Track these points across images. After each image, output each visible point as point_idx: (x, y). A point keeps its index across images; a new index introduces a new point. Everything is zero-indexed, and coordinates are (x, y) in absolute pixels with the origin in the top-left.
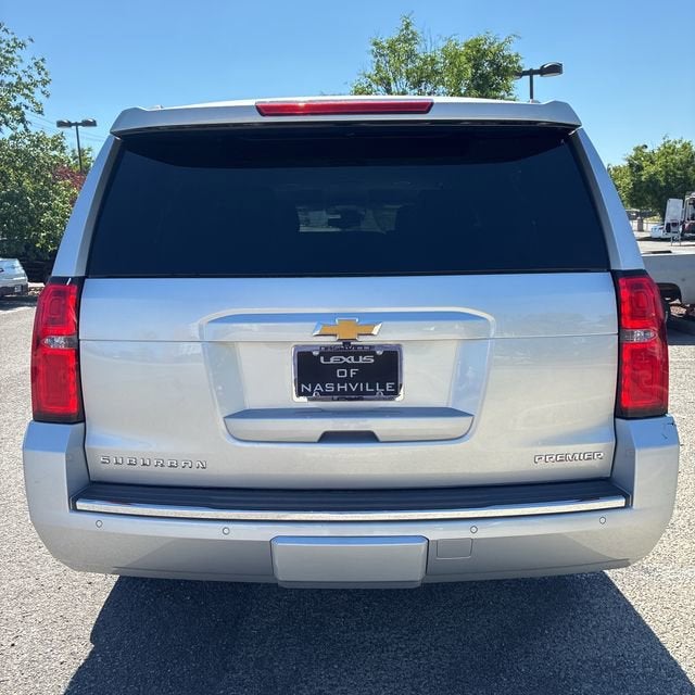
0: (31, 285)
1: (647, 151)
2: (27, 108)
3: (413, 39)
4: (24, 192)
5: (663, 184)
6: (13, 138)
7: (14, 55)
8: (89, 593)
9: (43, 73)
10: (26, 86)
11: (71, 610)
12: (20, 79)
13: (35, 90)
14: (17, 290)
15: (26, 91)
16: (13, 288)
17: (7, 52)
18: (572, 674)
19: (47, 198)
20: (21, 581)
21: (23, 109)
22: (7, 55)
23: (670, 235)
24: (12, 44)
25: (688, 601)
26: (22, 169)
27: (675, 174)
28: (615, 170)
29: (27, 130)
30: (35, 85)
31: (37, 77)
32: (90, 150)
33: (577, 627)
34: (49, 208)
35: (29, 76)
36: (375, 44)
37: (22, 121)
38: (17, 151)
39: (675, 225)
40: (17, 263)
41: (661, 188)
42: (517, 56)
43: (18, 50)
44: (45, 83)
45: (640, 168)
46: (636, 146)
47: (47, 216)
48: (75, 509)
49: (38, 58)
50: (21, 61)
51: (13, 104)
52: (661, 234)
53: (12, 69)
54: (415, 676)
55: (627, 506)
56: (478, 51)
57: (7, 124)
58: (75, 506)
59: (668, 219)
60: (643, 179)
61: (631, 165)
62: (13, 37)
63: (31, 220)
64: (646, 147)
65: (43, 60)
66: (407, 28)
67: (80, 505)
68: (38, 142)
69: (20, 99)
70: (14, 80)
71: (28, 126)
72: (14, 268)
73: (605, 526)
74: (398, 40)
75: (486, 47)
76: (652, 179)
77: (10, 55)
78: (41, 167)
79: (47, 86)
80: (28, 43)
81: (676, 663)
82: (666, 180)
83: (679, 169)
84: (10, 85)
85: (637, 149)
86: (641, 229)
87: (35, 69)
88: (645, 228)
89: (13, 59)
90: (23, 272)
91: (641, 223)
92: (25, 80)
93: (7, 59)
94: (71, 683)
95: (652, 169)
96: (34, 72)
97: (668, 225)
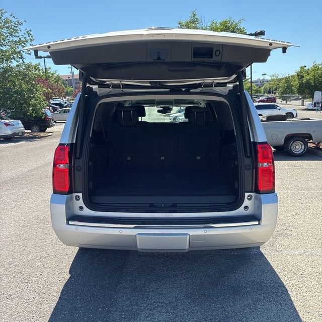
0: (26, 131)
1: (306, 68)
2: (23, 52)
3: (197, 21)
4: (22, 90)
5: (313, 84)
6: (18, 66)
7: (18, 28)
8: (67, 258)
9: (30, 36)
10: (23, 42)
11: (61, 263)
12: (20, 39)
13: (27, 43)
14: (20, 134)
15: (23, 44)
16: (18, 133)
17: (14, 26)
18: (244, 285)
19: (32, 92)
20: (40, 253)
21: (22, 52)
22: (14, 28)
23: (316, 108)
24: (16, 23)
25: (291, 262)
26: (21, 80)
27: (319, 79)
28: (292, 77)
29: (23, 62)
30: (27, 42)
31: (28, 38)
32: (50, 68)
33: (248, 270)
34: (34, 97)
35: (25, 38)
36: (180, 24)
37: (21, 58)
38: (19, 72)
39: (318, 103)
40: (20, 122)
41: (312, 86)
42: (244, 28)
43: (19, 26)
44: (31, 40)
45: (302, 77)
46: (301, 66)
47: (33, 101)
48: (68, 224)
49: (28, 29)
50: (21, 31)
51: (17, 50)
52: (311, 107)
53: (17, 34)
54: (187, 285)
55: (259, 224)
56: (226, 27)
57: (15, 59)
58: (68, 223)
59: (315, 101)
60: (304, 82)
61: (298, 75)
62: (17, 20)
63: (26, 103)
64: (305, 66)
65: (30, 30)
66: (194, 17)
67: (70, 223)
68: (28, 67)
69: (20, 48)
70: (18, 39)
71: (24, 60)
72: (19, 124)
73: (251, 231)
74: (190, 22)
75: (229, 25)
76: (308, 82)
77: (16, 28)
78: (30, 78)
79: (33, 42)
80: (24, 23)
81: (282, 283)
82: (314, 82)
83: (320, 77)
84: (16, 41)
85: (302, 68)
86: (303, 105)
87: (27, 34)
88: (305, 104)
89: (17, 30)
90: (22, 126)
91: (303, 101)
92: (23, 39)
93: (14, 30)
94: (64, 287)
95: (308, 77)
96: (27, 36)
97: (315, 103)
